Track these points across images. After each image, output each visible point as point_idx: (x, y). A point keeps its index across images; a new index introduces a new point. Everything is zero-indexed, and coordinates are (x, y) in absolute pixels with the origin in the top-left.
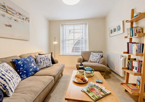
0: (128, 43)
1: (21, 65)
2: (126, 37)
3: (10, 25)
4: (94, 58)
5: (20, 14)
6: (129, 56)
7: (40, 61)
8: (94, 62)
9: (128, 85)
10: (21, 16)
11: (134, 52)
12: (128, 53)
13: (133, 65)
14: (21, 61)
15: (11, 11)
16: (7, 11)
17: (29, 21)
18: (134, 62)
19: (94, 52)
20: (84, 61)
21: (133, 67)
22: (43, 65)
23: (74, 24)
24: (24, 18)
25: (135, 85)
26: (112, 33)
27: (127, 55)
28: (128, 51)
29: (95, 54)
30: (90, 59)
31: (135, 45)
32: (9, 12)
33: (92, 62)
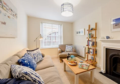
0: (88, 41)
1: (28, 63)
2: (87, 38)
3: (5, 22)
4: (69, 49)
5: (11, 10)
6: (88, 47)
7: (34, 57)
8: (69, 52)
9: (89, 61)
10: (12, 12)
11: (91, 45)
12: (88, 45)
13: (90, 51)
14: (27, 60)
15: (6, 6)
16: (2, 6)
17: (17, 17)
18: (90, 50)
19: (68, 45)
20: (62, 51)
21: (90, 52)
22: (37, 60)
23: (52, 24)
24: (14, 14)
25: (90, 60)
26: (77, 33)
27: (87, 46)
28: (88, 44)
29: (69, 46)
30: (66, 50)
31: (91, 42)
32: (4, 8)
33: (68, 52)
